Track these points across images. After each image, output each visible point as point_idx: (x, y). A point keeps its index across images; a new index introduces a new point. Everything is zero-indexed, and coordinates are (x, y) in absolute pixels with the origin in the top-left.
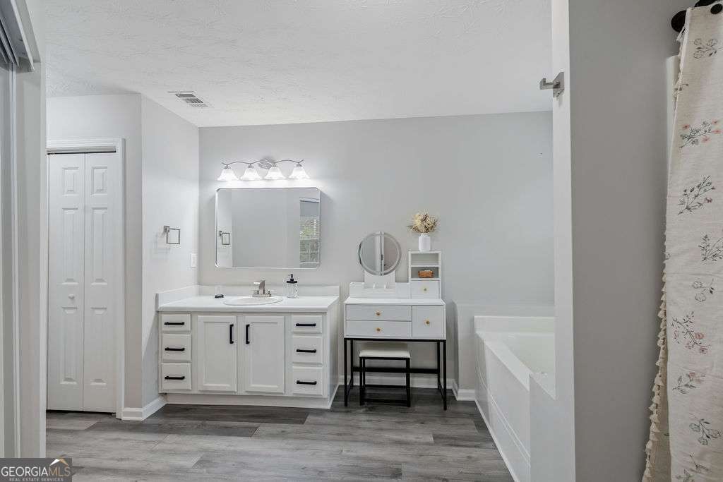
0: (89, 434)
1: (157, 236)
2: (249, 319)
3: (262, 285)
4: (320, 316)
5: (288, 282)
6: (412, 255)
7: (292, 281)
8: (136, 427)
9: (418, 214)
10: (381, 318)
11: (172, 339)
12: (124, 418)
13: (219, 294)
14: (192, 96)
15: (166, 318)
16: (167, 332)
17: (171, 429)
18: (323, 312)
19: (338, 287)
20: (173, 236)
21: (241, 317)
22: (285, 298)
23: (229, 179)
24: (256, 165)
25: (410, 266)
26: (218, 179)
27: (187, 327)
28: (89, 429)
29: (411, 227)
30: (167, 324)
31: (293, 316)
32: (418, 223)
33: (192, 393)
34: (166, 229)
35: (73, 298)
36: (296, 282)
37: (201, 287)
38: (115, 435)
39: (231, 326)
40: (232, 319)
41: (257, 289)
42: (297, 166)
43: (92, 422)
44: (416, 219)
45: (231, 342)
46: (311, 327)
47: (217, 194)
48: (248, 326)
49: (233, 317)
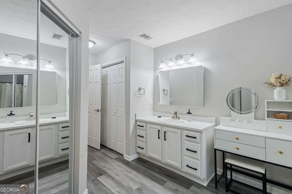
0: (114, 161)
1: (136, 91)
2: (166, 129)
3: (176, 113)
4: (199, 134)
5: (187, 113)
6: (268, 102)
7: (189, 113)
8: (127, 163)
9: (274, 74)
10: (239, 141)
11: (140, 132)
12: (125, 158)
13: (160, 116)
14: (145, 35)
15: (138, 123)
16: (139, 129)
17: (136, 169)
18: (200, 132)
19: (215, 118)
20: (142, 92)
21: (163, 127)
22: (186, 121)
23: (164, 67)
24: (174, 59)
25: (266, 110)
26: (159, 68)
27: (144, 128)
28: (115, 159)
29: (267, 83)
30: (138, 126)
31: (185, 131)
32: (273, 80)
33: (146, 155)
34: (140, 89)
35: (115, 112)
36: (191, 114)
37: (154, 112)
38: (120, 164)
39: (159, 131)
40: (159, 128)
41: (173, 115)
42: (191, 56)
43: (117, 157)
44: (272, 78)
45: (159, 138)
46: (193, 138)
47: (159, 74)
48: (165, 132)
49: (160, 127)
